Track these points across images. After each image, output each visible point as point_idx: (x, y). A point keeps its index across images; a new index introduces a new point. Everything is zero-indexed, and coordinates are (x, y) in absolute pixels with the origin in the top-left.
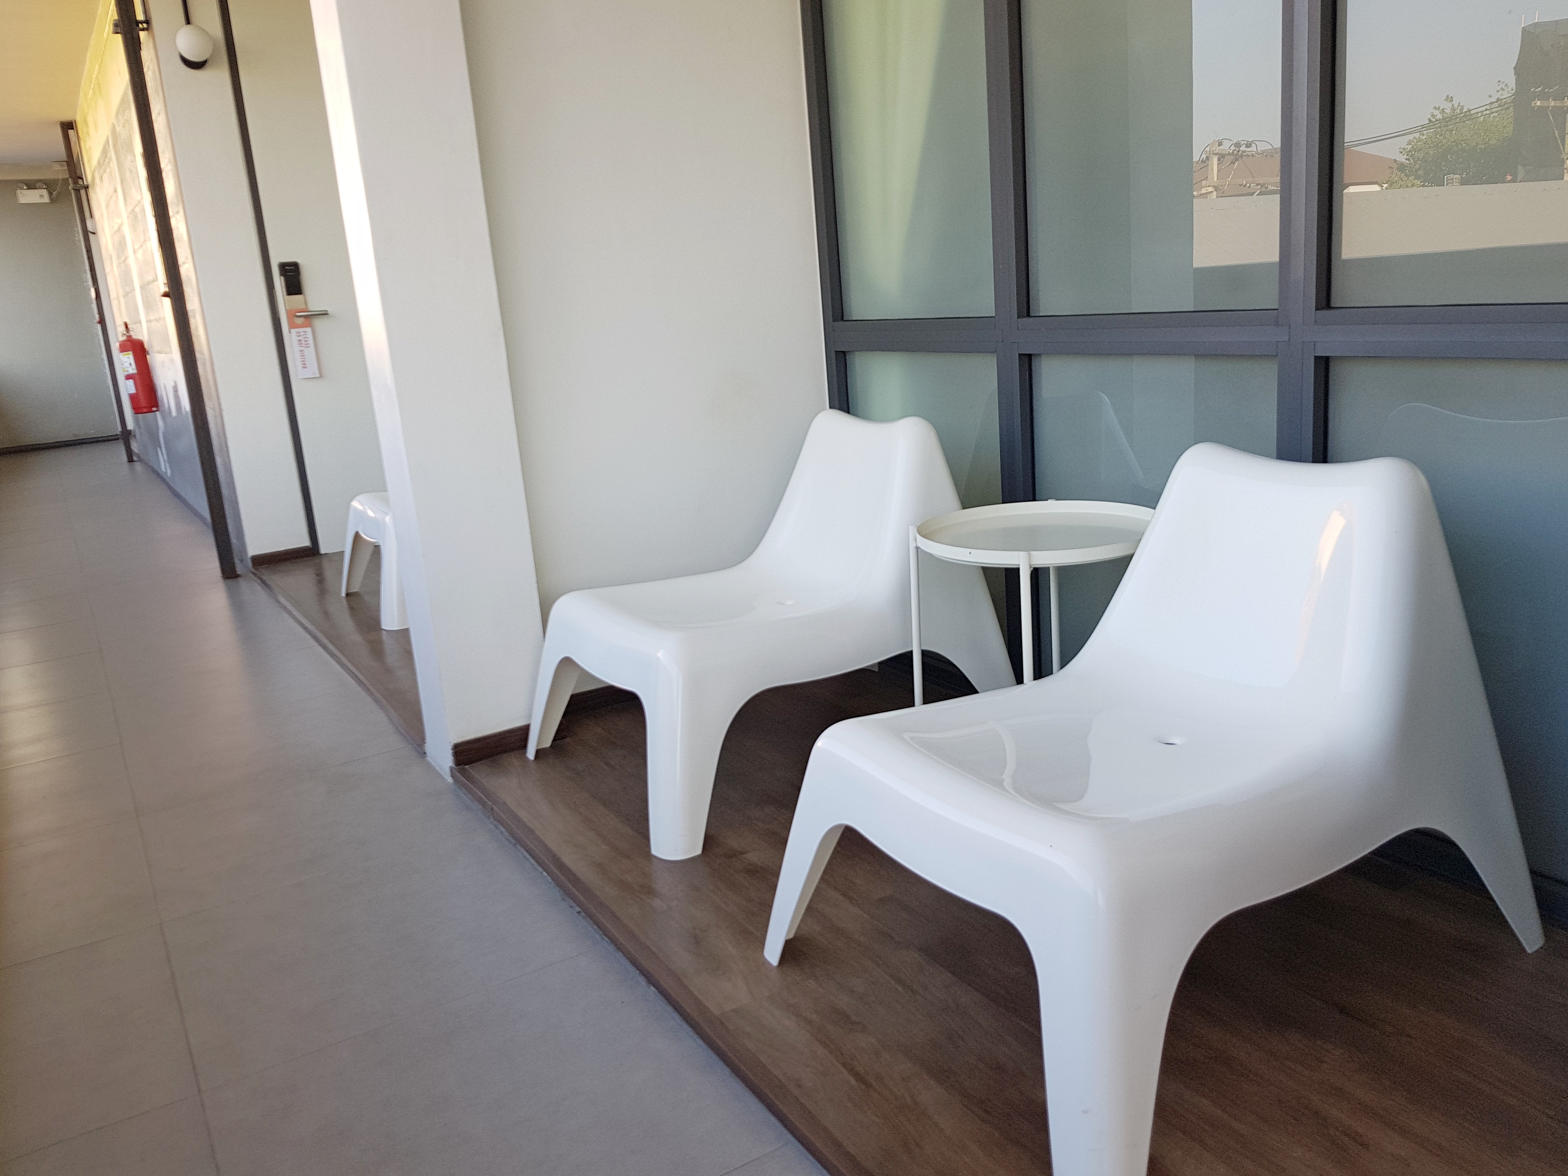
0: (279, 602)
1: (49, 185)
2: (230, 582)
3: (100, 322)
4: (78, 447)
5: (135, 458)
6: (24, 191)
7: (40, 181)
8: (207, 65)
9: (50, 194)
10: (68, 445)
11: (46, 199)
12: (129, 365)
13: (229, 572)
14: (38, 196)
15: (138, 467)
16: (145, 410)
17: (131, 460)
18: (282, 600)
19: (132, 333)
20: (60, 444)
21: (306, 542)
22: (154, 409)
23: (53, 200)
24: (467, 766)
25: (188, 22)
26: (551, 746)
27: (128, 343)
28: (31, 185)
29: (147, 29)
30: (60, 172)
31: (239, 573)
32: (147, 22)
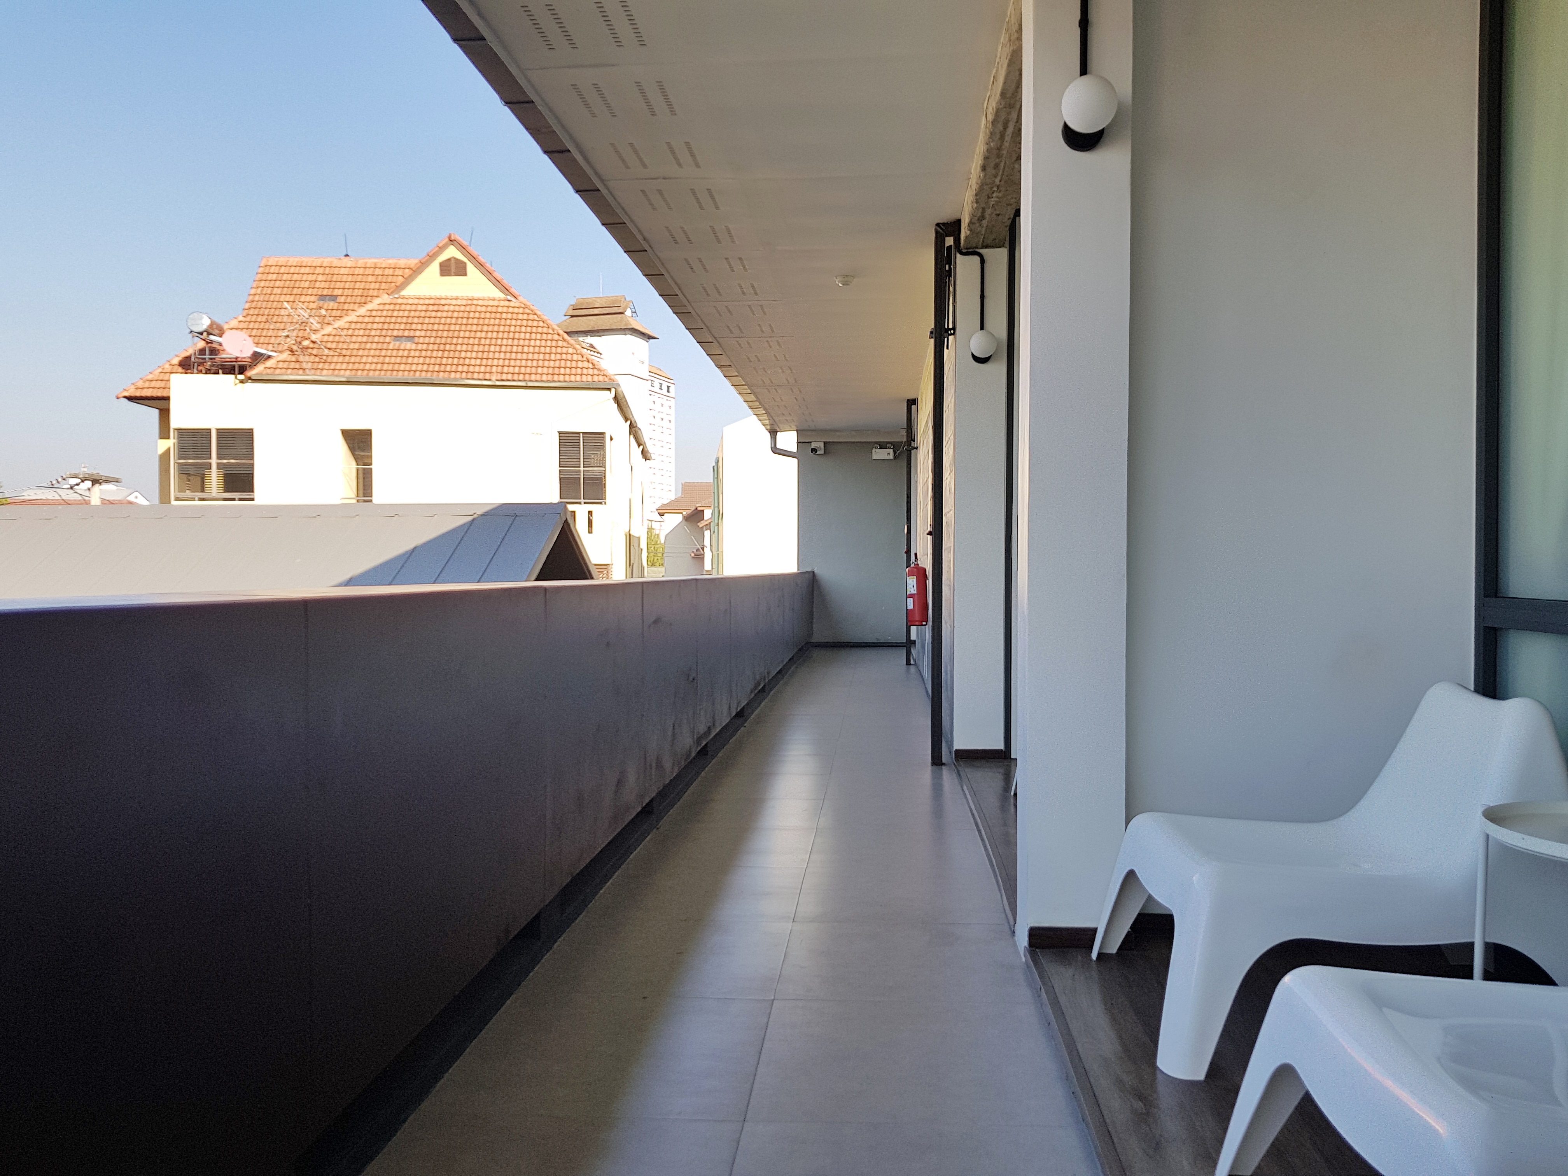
0: (963, 790)
1: (895, 446)
2: (935, 767)
3: (906, 553)
4: (876, 648)
5: (912, 662)
6: (877, 450)
7: (889, 443)
8: (992, 359)
9: (895, 453)
10: (869, 646)
11: (891, 457)
12: (912, 587)
13: (937, 760)
14: (886, 454)
15: (912, 669)
16: (917, 623)
17: (908, 663)
18: (965, 788)
19: (919, 562)
20: (865, 644)
21: (1001, 747)
22: (924, 623)
23: (895, 457)
24: (1038, 950)
25: (982, 328)
26: (1117, 953)
27: (915, 570)
28: (883, 446)
29: (953, 334)
30: (902, 437)
31: (944, 761)
32: (954, 329)
